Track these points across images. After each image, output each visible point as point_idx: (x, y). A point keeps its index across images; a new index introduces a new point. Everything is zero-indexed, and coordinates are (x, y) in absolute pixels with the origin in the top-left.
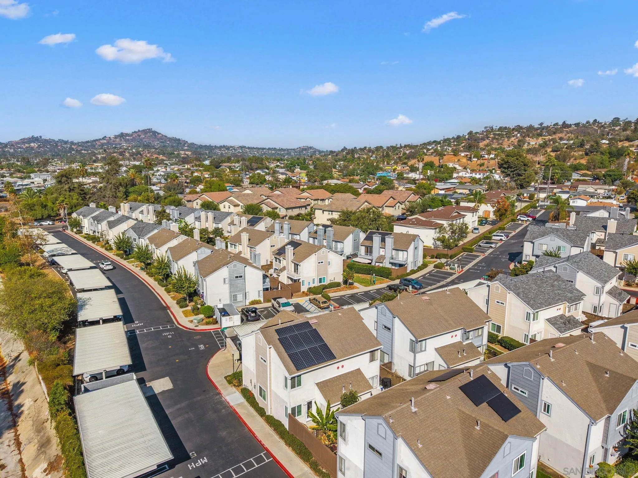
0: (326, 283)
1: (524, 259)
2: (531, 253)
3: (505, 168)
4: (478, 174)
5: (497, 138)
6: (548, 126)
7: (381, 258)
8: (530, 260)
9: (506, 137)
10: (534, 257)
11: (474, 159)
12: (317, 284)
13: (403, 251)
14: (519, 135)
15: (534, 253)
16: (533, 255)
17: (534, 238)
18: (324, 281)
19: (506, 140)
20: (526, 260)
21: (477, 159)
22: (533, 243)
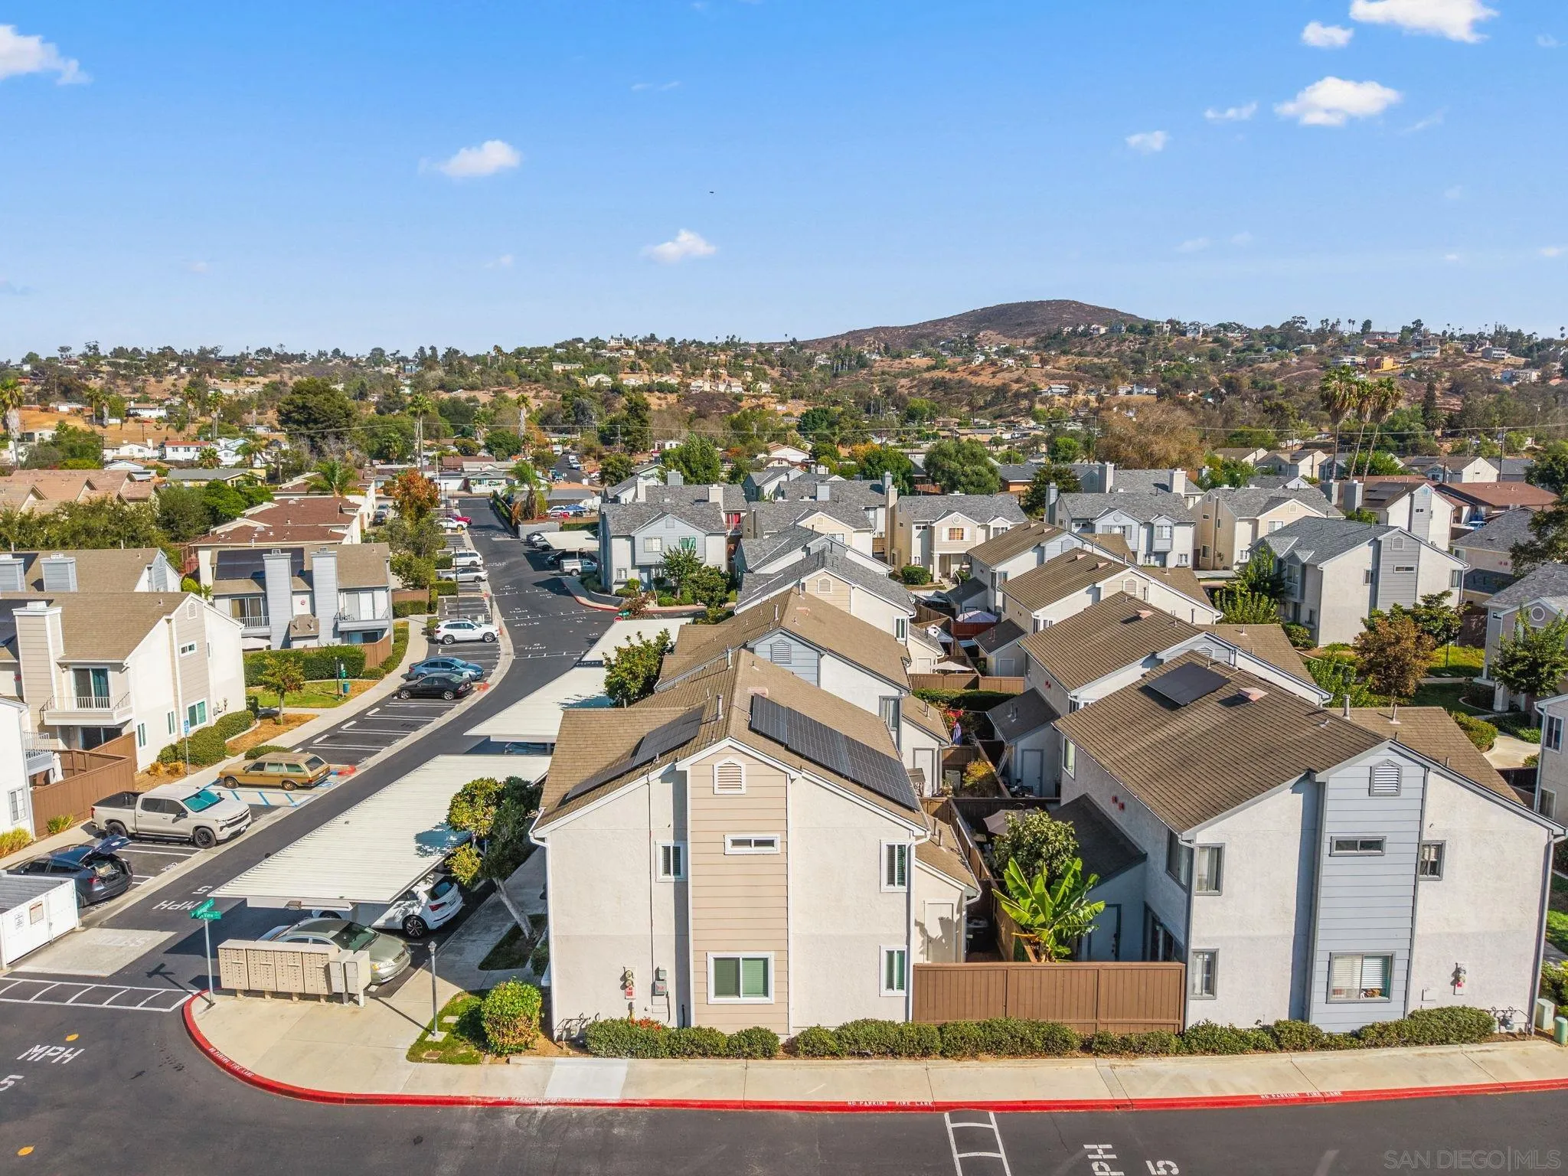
0: (211, 721)
1: (615, 578)
2: (628, 564)
3: (298, 422)
4: (181, 449)
5: (123, 376)
6: (242, 354)
7: (308, 625)
8: (629, 578)
9: (150, 373)
10: (637, 571)
11: (113, 421)
12: (183, 732)
13: (372, 589)
14: (183, 370)
15: (638, 562)
16: (634, 566)
17: (629, 529)
18: (203, 719)
19: (153, 380)
20: (619, 580)
21: (119, 421)
22: (632, 539)
